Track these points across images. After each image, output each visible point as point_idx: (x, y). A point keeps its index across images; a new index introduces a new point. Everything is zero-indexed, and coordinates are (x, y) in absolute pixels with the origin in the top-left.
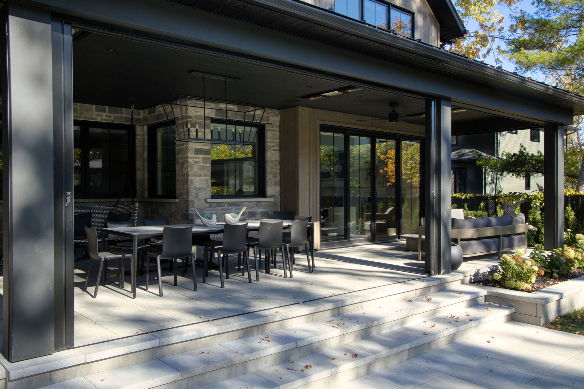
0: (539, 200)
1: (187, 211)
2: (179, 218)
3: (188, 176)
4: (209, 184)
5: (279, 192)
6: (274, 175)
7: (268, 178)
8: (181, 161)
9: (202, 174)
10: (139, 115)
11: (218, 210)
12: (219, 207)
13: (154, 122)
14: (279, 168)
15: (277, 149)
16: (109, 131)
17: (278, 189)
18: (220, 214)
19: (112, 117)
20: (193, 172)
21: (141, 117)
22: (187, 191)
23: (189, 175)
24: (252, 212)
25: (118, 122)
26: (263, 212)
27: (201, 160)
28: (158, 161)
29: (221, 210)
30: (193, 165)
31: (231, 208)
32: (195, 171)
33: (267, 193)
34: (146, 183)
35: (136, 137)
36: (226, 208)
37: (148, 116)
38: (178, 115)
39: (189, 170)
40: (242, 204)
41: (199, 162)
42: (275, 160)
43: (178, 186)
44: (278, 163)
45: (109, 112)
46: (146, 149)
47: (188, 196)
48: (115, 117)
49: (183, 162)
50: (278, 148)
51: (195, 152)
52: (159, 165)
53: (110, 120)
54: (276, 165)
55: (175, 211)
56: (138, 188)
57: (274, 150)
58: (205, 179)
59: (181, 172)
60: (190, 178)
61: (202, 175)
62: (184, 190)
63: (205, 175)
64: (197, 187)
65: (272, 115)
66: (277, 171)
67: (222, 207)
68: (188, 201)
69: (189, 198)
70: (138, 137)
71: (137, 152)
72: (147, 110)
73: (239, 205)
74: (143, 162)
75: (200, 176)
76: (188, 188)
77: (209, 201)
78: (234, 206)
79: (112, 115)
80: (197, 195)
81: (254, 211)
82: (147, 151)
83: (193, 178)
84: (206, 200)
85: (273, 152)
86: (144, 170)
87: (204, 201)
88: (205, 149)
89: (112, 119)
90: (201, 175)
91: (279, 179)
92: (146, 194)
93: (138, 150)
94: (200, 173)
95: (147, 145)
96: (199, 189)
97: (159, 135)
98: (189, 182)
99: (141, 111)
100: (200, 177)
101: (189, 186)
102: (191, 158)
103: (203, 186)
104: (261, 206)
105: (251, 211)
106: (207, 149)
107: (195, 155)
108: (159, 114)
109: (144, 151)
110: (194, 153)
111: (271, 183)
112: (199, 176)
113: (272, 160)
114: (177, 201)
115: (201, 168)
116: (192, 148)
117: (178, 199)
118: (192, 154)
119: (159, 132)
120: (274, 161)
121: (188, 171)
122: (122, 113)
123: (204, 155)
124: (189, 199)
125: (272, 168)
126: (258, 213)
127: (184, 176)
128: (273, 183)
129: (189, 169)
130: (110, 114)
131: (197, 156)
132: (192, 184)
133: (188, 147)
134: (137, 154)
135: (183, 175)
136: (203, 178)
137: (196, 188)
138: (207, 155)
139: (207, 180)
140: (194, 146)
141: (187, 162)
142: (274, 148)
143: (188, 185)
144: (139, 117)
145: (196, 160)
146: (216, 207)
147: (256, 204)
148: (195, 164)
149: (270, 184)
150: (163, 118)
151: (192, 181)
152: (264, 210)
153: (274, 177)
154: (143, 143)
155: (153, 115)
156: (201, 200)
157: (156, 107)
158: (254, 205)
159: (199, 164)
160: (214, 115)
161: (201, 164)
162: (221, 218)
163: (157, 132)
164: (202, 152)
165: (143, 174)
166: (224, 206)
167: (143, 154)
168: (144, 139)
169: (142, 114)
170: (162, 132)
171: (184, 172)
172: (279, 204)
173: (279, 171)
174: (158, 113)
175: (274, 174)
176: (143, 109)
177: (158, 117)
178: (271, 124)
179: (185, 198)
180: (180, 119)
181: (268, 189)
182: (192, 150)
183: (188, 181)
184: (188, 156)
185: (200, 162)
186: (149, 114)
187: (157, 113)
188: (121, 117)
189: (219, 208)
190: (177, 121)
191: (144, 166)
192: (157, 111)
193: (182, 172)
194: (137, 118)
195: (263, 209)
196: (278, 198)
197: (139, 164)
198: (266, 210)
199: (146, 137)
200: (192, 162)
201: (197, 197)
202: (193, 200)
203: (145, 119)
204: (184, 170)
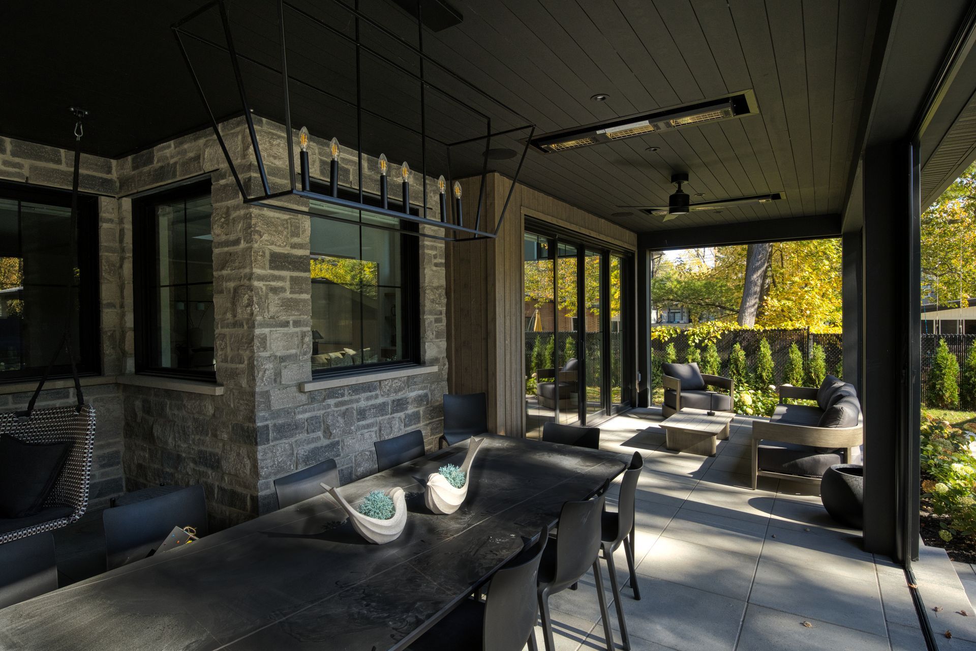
0: (698, 335)
1: (252, 418)
2: (225, 436)
3: (252, 326)
4: (308, 345)
5: (445, 351)
6: (436, 317)
7: (426, 323)
8: (232, 285)
9: (291, 319)
10: (109, 172)
11: (329, 406)
12: (331, 398)
13: (149, 187)
14: (444, 301)
15: (441, 263)
16: (20, 206)
17: (443, 344)
18: (333, 415)
19: (27, 166)
20: (266, 315)
21: (114, 176)
22: (251, 368)
23: (256, 323)
24: (399, 400)
25: (45, 184)
26: (420, 396)
27: (287, 285)
28: (162, 284)
29: (337, 405)
30: (267, 298)
31: (357, 397)
32: (271, 314)
33: (424, 356)
34: (130, 336)
35: (100, 224)
36: (346, 398)
37: (133, 173)
38: (218, 163)
39: (255, 312)
40: (380, 384)
41: (283, 289)
42: (437, 284)
43: (220, 353)
44: (444, 292)
45: (14, 154)
46: (129, 254)
47: (254, 379)
48: (33, 169)
49: (236, 290)
50: (443, 261)
51: (271, 262)
52: (165, 295)
53: (19, 175)
54: (440, 295)
55: (214, 415)
56: (108, 351)
57: (436, 265)
58: (297, 333)
59: (229, 315)
60: (258, 331)
61: (291, 323)
62: (241, 362)
63: (297, 323)
64: (278, 354)
65: (434, 191)
66: (441, 309)
67: (337, 397)
68: (253, 394)
69: (255, 385)
70: (104, 226)
71: (103, 261)
72: (130, 158)
73: (375, 389)
74: (122, 288)
75: (286, 324)
76: (251, 359)
77: (309, 387)
78: (364, 392)
79: (27, 163)
80: (278, 375)
81: (403, 396)
82: (131, 259)
83: (266, 330)
84: (300, 387)
85: (435, 268)
86: (122, 306)
87: (294, 389)
88: (297, 257)
89: (26, 172)
90: (288, 322)
91: (445, 324)
92: (130, 364)
93: (107, 257)
94: (283, 318)
95: (131, 246)
96: (283, 359)
97: (164, 222)
98: (256, 343)
99: (114, 162)
100: (286, 329)
101: (256, 355)
102: (261, 278)
103: (293, 351)
104: (415, 383)
105: (397, 397)
106: (301, 257)
107: (272, 272)
108: (162, 167)
109: (122, 259)
110: (268, 266)
111: (433, 334)
112: (281, 327)
113: (434, 285)
114: (219, 391)
115: (288, 305)
116: (264, 252)
117: (222, 385)
118: (263, 268)
119: (164, 215)
120: (437, 288)
121: (252, 314)
122: (59, 162)
123: (293, 271)
124: (257, 390)
125: (433, 301)
126: (410, 401)
127: (242, 325)
128: (434, 333)
129: (256, 308)
130: (17, 160)
131: (276, 273)
132: (265, 348)
133: (251, 248)
134: (104, 267)
135: (236, 324)
136: (292, 329)
137: (276, 357)
138: (301, 271)
139: (304, 335)
140: (270, 247)
141: (251, 288)
142: (436, 261)
143: (253, 352)
144: (108, 177)
145: (273, 284)
146: (325, 399)
147: (406, 381)
148: (270, 294)
149: (431, 336)
150: (174, 175)
151: (264, 339)
152: (421, 392)
153: (438, 321)
154: (121, 241)
155: (146, 169)
156: (288, 386)
157: (155, 148)
158: (403, 385)
159: (282, 295)
160: (318, 172)
161: (288, 295)
162: (337, 425)
163: (158, 217)
164: (290, 263)
165: (123, 316)
166: (343, 395)
167: (121, 267)
168: (122, 231)
169: (117, 169)
170: (171, 216)
171: (239, 316)
172: (446, 376)
173: (445, 308)
174: (160, 164)
175: (436, 314)
176: (119, 155)
177: (161, 173)
178: (431, 209)
179: (244, 383)
180: (225, 173)
181: (426, 346)
182: (263, 256)
183: (252, 340)
184: (252, 274)
185: (285, 290)
186: (135, 168)
187: (156, 164)
188: (57, 171)
189: (332, 402)
190: (218, 180)
191: (122, 297)
192: (156, 160)
193: (235, 316)
194: (101, 178)
195: (419, 390)
196: (444, 365)
197: (108, 291)
198: (425, 391)
199: (128, 226)
200: (264, 288)
201: (278, 380)
202: (266, 389)
203: (124, 182)
204: (239, 311)
